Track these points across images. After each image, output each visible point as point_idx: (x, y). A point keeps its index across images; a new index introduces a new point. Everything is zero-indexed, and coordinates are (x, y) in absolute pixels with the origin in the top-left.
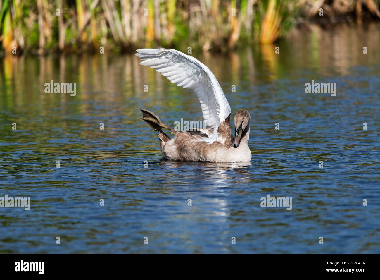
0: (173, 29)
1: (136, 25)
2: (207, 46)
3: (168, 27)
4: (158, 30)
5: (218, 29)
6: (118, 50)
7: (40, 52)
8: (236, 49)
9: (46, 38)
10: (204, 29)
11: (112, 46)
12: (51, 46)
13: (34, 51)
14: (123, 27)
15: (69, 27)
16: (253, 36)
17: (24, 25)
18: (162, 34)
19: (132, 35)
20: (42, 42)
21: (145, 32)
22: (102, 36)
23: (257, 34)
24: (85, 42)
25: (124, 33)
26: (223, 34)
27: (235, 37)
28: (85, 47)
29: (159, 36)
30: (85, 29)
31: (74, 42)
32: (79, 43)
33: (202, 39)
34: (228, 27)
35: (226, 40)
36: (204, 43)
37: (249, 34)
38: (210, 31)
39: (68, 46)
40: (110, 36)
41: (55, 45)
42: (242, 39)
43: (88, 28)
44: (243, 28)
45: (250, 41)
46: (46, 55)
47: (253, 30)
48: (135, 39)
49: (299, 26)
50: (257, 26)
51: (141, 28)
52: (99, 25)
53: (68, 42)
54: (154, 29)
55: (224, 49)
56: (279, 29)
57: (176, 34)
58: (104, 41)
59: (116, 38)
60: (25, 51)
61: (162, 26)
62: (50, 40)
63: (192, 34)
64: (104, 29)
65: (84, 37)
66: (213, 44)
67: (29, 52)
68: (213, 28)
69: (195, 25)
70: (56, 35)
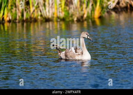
0: (63, 13)
1: (51, 12)
2: (75, 19)
3: (62, 13)
4: (58, 14)
5: (79, 13)
6: (44, 20)
7: (17, 21)
8: (86, 20)
9: (19, 17)
10: (74, 13)
11: (42, 19)
12: (21, 19)
13: (15, 21)
14: (46, 12)
15: (27, 12)
16: (91, 16)
17: (11, 12)
18: (60, 15)
19: (49, 15)
20: (18, 18)
21: (54, 14)
22: (38, 16)
23: (93, 15)
24: (33, 18)
25: (46, 15)
26: (81, 15)
27: (85, 16)
28: (33, 19)
29: (59, 16)
30: (33, 13)
31: (29, 18)
32: (31, 18)
33: (73, 17)
34: (83, 12)
35: (82, 17)
36: (74, 18)
37: (90, 15)
38: (76, 14)
39: (27, 19)
40: (41, 16)
41: (22, 19)
42: (88, 17)
43: (34, 13)
44: (88, 13)
45: (90, 17)
46: (19, 22)
47: (91, 13)
48: (50, 17)
49: (108, 12)
50: (93, 12)
51: (52, 13)
52: (37, 12)
53: (27, 18)
54: (57, 13)
55: (81, 20)
56: (100, 13)
57: (65, 15)
58: (39, 17)
59: (43, 16)
60: (12, 21)
61: (59, 12)
62: (20, 17)
63: (70, 15)
64: (39, 13)
65: (32, 16)
66: (78, 18)
67: (13, 21)
68: (78, 13)
69: (71, 11)
70: (23, 15)
